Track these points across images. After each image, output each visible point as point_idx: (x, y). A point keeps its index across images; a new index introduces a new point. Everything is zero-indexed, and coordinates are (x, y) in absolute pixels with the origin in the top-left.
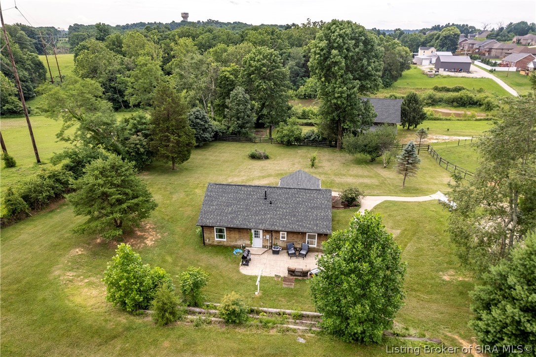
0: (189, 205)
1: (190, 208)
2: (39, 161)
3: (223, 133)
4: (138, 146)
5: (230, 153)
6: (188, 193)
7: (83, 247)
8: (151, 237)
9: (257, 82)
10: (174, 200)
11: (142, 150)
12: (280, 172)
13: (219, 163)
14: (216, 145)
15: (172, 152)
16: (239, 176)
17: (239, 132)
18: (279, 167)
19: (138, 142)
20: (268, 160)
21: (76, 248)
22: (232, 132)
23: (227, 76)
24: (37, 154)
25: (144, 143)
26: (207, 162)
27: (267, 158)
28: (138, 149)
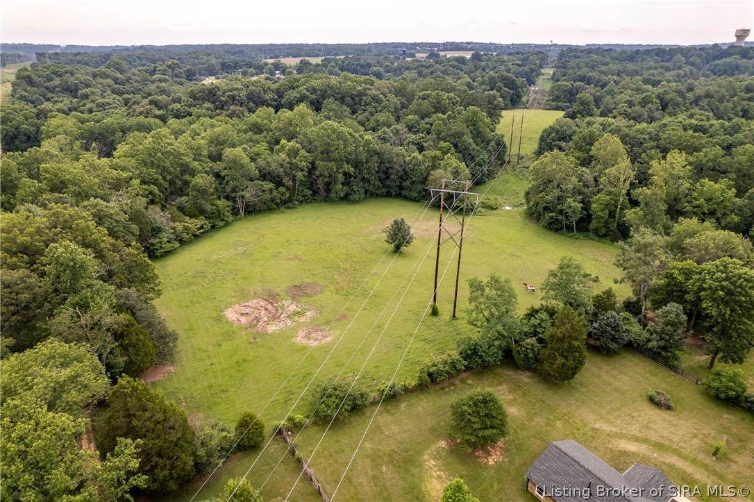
0: (541, 437)
1: (539, 442)
2: (454, 316)
3: (638, 344)
4: (529, 351)
5: (631, 377)
6: (549, 421)
7: (447, 442)
8: (494, 457)
9: (706, 303)
10: (533, 424)
11: (531, 355)
12: (662, 442)
13: (608, 389)
14: (624, 355)
15: (554, 370)
16: (611, 423)
17: (659, 354)
18: (671, 432)
19: (530, 347)
20: (669, 412)
21: (443, 440)
22: (650, 349)
23: (674, 276)
24: (454, 310)
25: (536, 349)
26: (597, 380)
27: (669, 408)
28: (528, 353)
